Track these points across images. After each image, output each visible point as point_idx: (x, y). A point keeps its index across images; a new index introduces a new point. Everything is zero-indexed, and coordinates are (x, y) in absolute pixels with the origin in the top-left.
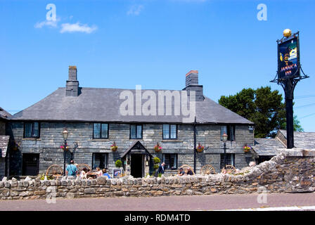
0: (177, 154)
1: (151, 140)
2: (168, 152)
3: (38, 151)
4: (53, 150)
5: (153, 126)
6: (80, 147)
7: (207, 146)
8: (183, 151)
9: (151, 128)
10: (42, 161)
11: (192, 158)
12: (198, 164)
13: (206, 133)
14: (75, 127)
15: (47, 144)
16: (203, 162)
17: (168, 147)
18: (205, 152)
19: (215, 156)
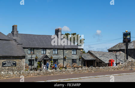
0: (58, 60)
1: (49, 54)
2: (55, 59)
7: (67, 56)
8: (60, 58)
11: (63, 61)
12: (65, 63)
17: (55, 57)
18: (67, 58)
19: (70, 60)
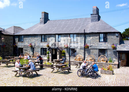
1: (64, 42)
3: (22, 47)
4: (27, 47)
5: (65, 35)
6: (36, 45)
7: (91, 45)
9: (64, 36)
10: (24, 51)
11: (83, 51)
12: (87, 54)
13: (91, 38)
14: (35, 37)
15: (25, 44)
16: (89, 53)
18: (90, 48)
19: (96, 50)
